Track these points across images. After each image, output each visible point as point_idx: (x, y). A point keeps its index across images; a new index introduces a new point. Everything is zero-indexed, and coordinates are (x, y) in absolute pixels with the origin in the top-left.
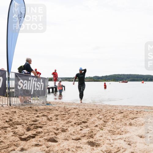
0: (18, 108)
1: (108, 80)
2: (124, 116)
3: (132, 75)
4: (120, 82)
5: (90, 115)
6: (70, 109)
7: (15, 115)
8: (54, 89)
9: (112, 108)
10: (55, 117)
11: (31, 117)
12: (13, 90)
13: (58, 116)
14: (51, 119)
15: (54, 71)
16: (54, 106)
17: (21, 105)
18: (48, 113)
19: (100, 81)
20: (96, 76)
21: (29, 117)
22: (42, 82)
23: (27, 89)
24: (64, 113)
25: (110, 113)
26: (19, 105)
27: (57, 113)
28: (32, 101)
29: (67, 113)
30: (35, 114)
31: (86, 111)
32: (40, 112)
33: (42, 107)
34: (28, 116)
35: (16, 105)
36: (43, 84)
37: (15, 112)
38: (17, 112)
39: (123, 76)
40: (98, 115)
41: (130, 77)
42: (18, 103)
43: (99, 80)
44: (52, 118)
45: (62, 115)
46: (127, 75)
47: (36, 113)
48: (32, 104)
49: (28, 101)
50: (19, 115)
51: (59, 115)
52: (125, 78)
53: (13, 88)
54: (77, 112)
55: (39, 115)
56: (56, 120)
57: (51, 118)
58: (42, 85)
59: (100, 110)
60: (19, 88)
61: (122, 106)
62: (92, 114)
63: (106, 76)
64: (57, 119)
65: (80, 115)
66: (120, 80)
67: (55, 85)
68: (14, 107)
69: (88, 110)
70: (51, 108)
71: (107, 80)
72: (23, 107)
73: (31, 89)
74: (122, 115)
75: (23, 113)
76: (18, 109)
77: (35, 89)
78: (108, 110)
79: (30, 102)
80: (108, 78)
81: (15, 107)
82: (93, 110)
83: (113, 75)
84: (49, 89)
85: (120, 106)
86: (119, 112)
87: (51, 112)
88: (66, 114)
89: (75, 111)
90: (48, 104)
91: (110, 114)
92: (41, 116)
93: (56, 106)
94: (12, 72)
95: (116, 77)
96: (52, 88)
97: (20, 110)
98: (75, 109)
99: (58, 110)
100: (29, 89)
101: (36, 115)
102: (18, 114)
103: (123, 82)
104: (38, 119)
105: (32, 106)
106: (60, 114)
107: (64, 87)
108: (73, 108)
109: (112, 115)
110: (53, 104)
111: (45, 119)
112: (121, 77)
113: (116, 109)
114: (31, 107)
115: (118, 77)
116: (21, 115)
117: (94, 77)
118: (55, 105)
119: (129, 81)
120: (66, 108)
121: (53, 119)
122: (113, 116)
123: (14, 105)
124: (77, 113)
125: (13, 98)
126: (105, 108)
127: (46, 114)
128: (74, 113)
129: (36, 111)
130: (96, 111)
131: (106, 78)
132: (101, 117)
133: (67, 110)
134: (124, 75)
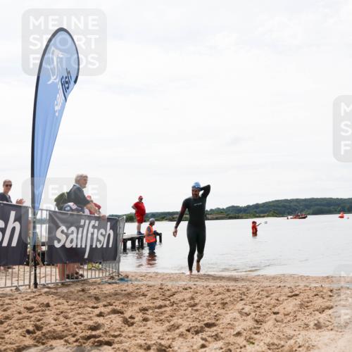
0: (55, 294)
1: (262, 215)
2: (301, 306)
3: (317, 199)
4: (289, 217)
5: (221, 306)
6: (174, 290)
7: (47, 312)
8: (137, 241)
9: (271, 284)
10: (141, 314)
11: (86, 317)
12: (44, 248)
13: (147, 310)
14: (132, 321)
15: (137, 200)
16: (136, 283)
17: (60, 284)
18: (124, 303)
19: (242, 218)
20: (233, 207)
21: (81, 316)
22: (110, 229)
23: (74, 246)
24: (161, 303)
25: (267, 297)
26: (57, 284)
27: (145, 302)
28: (85, 274)
29: (168, 302)
30: (93, 308)
31: (212, 296)
32: (105, 303)
33: (108, 289)
34: (79, 314)
35: (50, 285)
36: (112, 233)
37: (48, 305)
38: (52, 304)
39: (295, 203)
40: (240, 305)
41: (312, 206)
42: (53, 281)
43: (240, 215)
44: (134, 318)
45: (156, 308)
46: (305, 200)
47: (95, 305)
48: (85, 282)
49: (77, 273)
50: (58, 312)
51: (150, 308)
52: (301, 207)
53: (43, 244)
54: (192, 298)
55: (103, 309)
56: (144, 322)
57: (131, 317)
58: (109, 235)
59: (244, 290)
60: (57, 245)
61: (294, 278)
62: (226, 303)
63: (257, 206)
64: (146, 320)
65: (198, 307)
66: (289, 214)
67: (139, 232)
68: (46, 293)
69: (217, 290)
70: (130, 289)
71: (257, 215)
72: (65, 290)
73: (83, 246)
74: (297, 301)
75: (65, 306)
76: (55, 297)
77: (94, 246)
78: (262, 290)
79: (82, 276)
80: (262, 209)
81: (46, 290)
82: (228, 290)
83: (273, 201)
84: (125, 241)
85: (291, 276)
86: (290, 294)
87: (130, 301)
88: (165, 306)
89: (188, 295)
90: (122, 280)
91: (267, 300)
92: (109, 314)
93: (140, 283)
94: (42, 210)
95: (278, 207)
96: (133, 240)
97: (59, 299)
98: (186, 289)
99: (146, 293)
100: (79, 246)
101: (97, 311)
102: (54, 311)
103: (297, 217)
104: (100, 320)
105: (87, 287)
106: (151, 305)
107: (160, 235)
108: (181, 289)
109: (273, 302)
110: (133, 278)
111: (117, 320)
112: (290, 206)
113: (282, 285)
114: (83, 290)
115: (284, 206)
116: (62, 312)
117: (230, 207)
118: (139, 281)
119: (309, 214)
120: (166, 288)
121: (136, 319)
122: (274, 306)
123: (44, 285)
124: (192, 301)
125: (43, 269)
126: (255, 284)
127: (118, 308)
128: (184, 300)
129: (97, 299)
130: (234, 292)
131: (255, 210)
132: (247, 309)
133: (168, 293)
134: (297, 200)
